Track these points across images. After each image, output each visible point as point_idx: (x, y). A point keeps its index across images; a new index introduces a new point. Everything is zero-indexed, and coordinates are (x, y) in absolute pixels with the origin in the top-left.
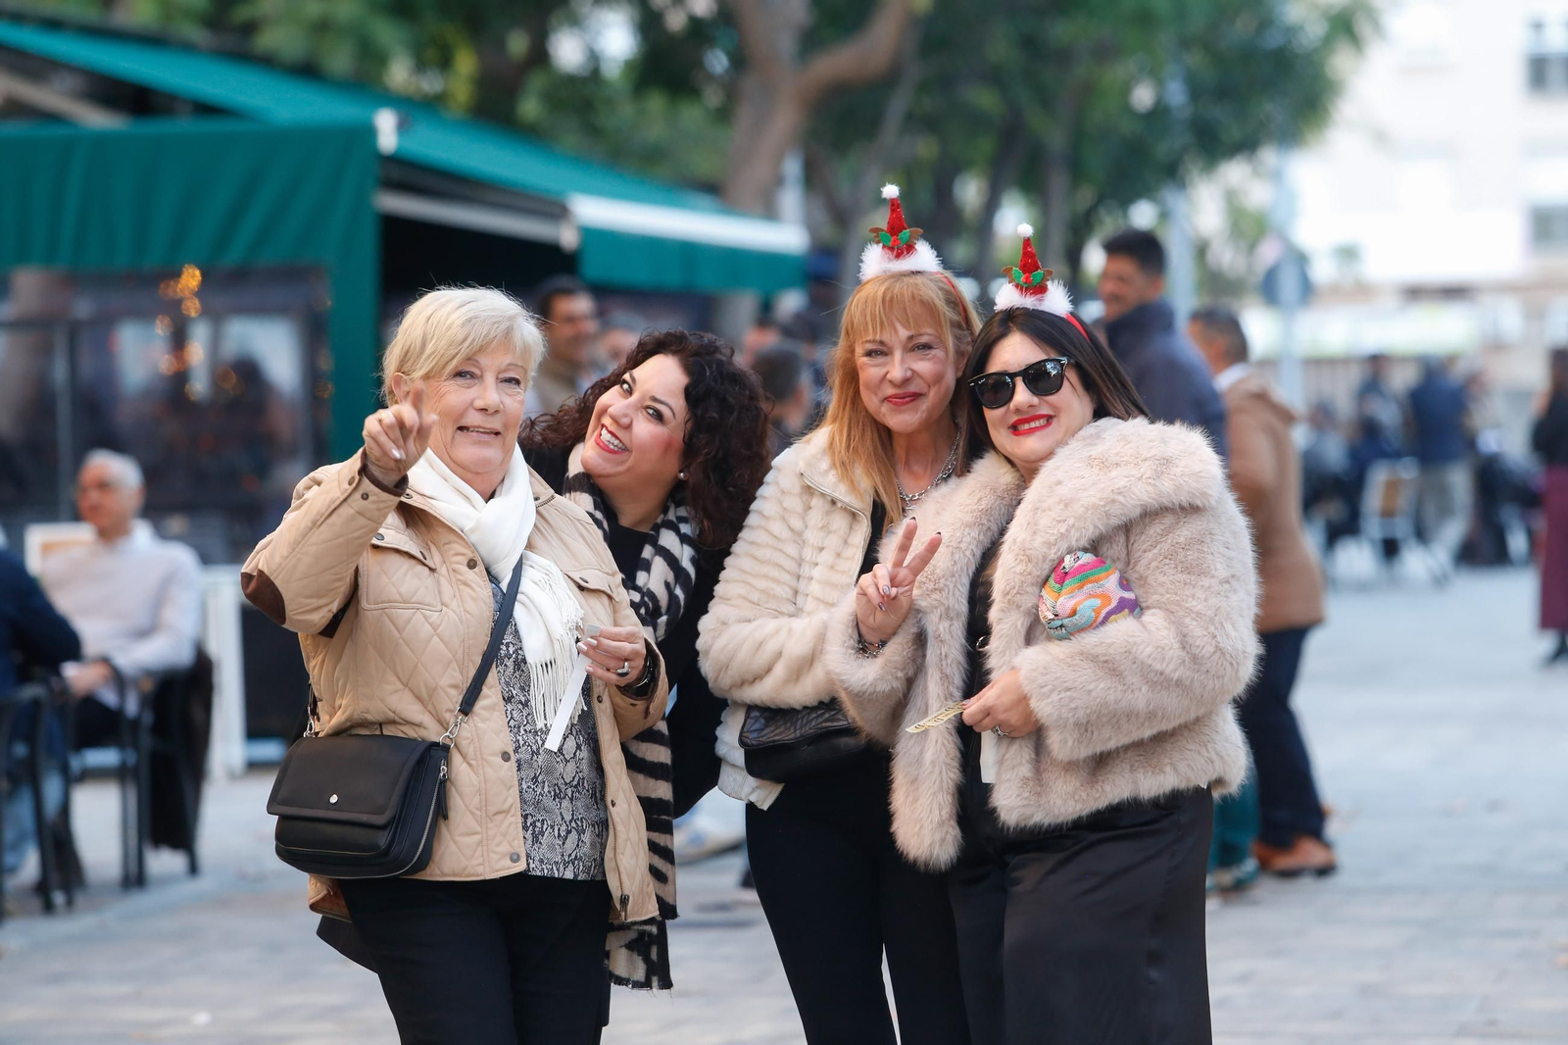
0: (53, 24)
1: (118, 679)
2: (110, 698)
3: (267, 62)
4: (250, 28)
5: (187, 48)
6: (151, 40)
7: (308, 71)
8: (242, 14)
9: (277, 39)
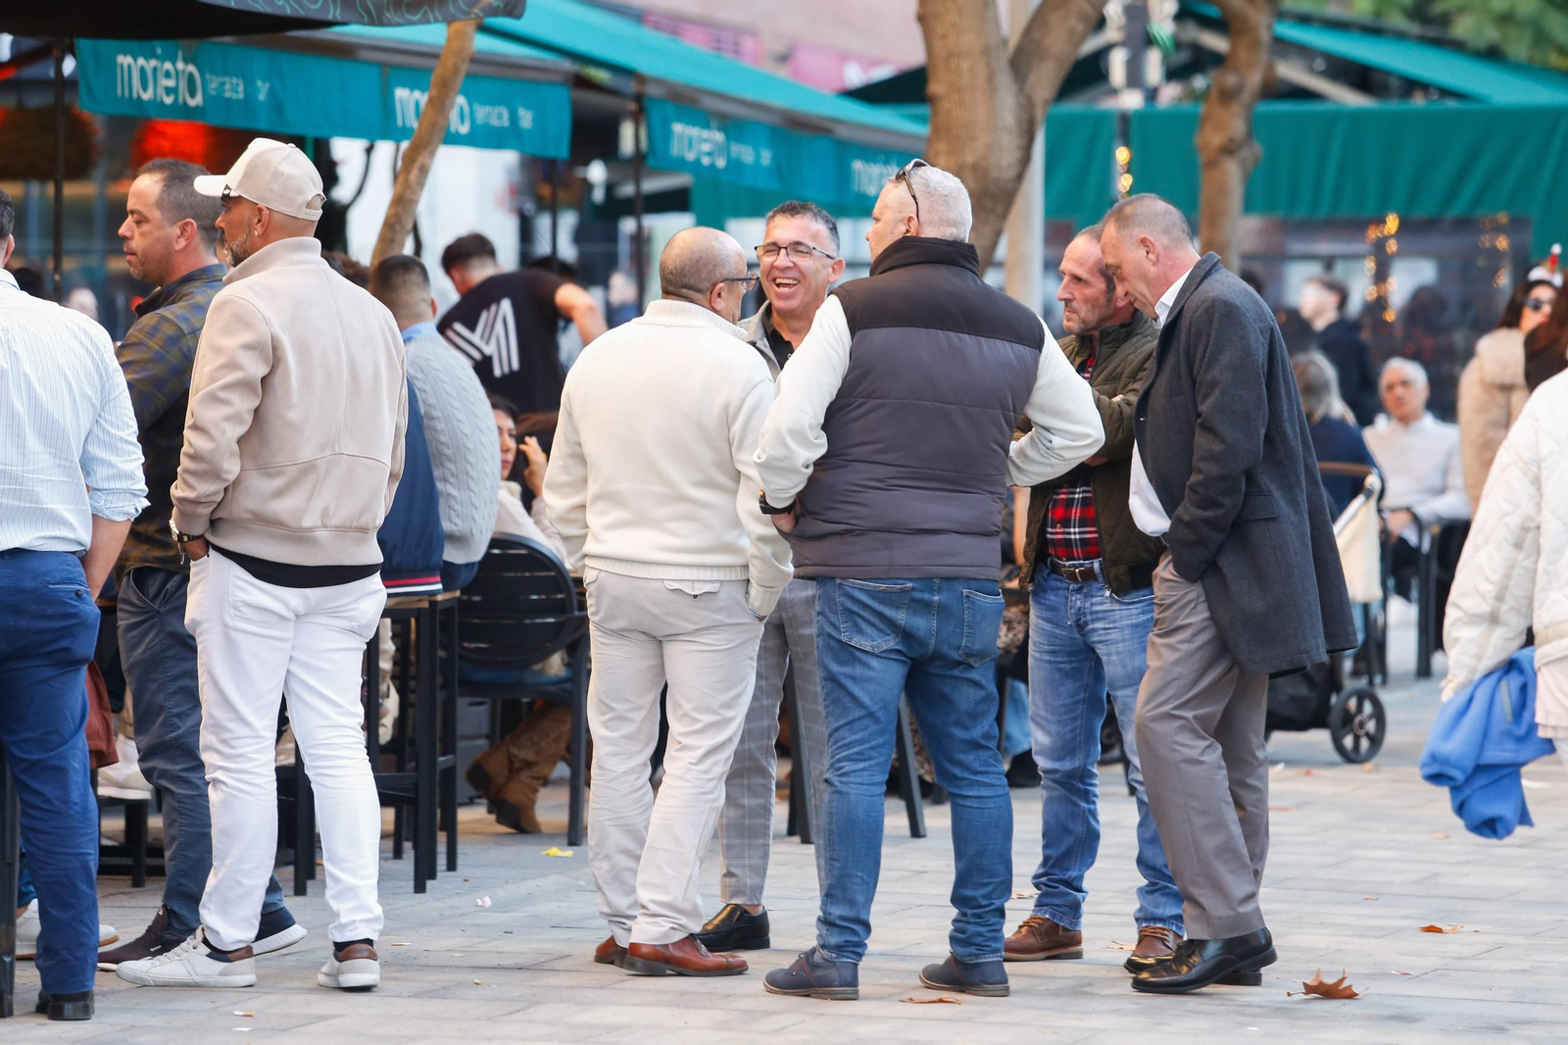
0: (1304, 20)
1: (1417, 522)
2: (1412, 537)
3: (1458, 47)
4: (1445, 20)
5: (1401, 36)
6: (1372, 30)
7: (1492, 55)
8: (1438, 8)
9: (1463, 28)
